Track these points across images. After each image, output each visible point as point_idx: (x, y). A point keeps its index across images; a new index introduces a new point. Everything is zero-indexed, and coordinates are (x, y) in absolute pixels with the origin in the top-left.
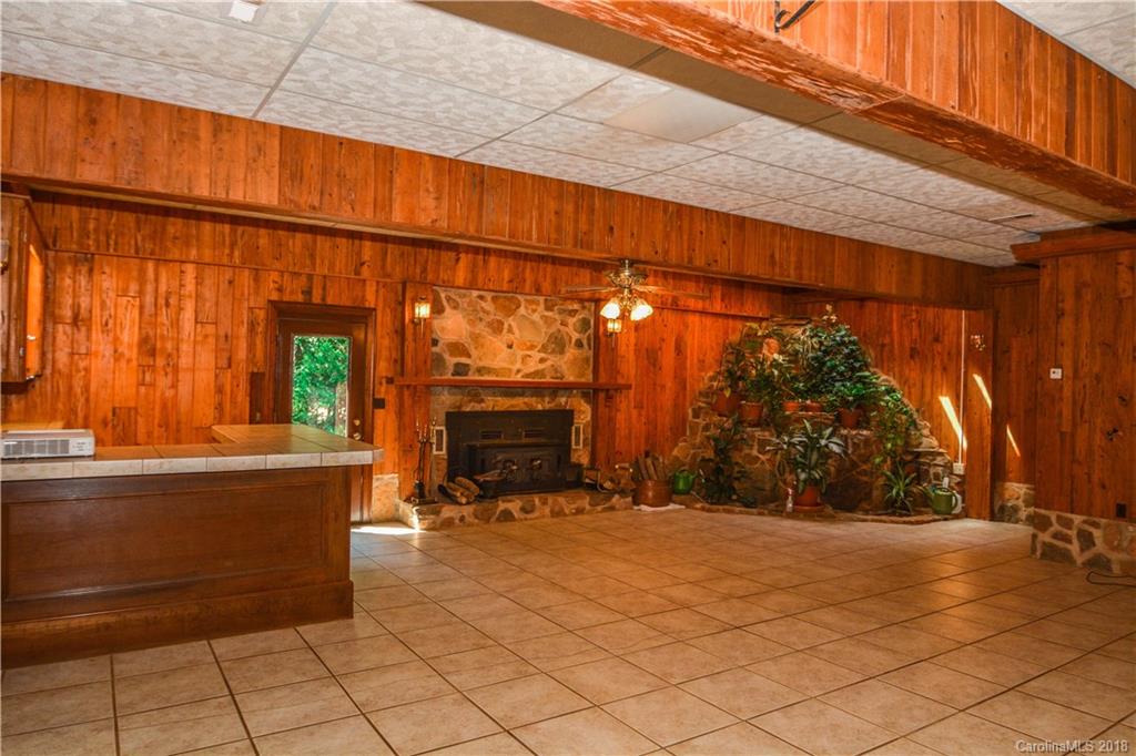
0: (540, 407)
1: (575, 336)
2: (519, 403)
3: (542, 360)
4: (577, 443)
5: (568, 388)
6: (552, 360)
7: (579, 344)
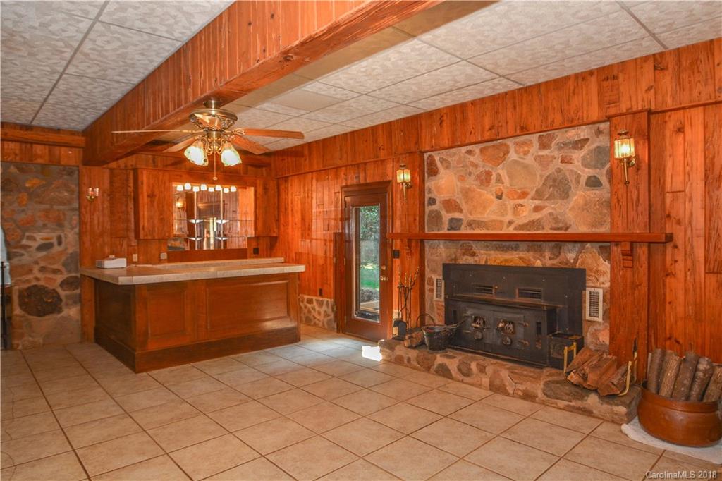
0: (538, 263)
1: (586, 173)
2: (514, 258)
3: (537, 209)
4: (594, 312)
5: (580, 240)
6: (550, 207)
7: (593, 183)
